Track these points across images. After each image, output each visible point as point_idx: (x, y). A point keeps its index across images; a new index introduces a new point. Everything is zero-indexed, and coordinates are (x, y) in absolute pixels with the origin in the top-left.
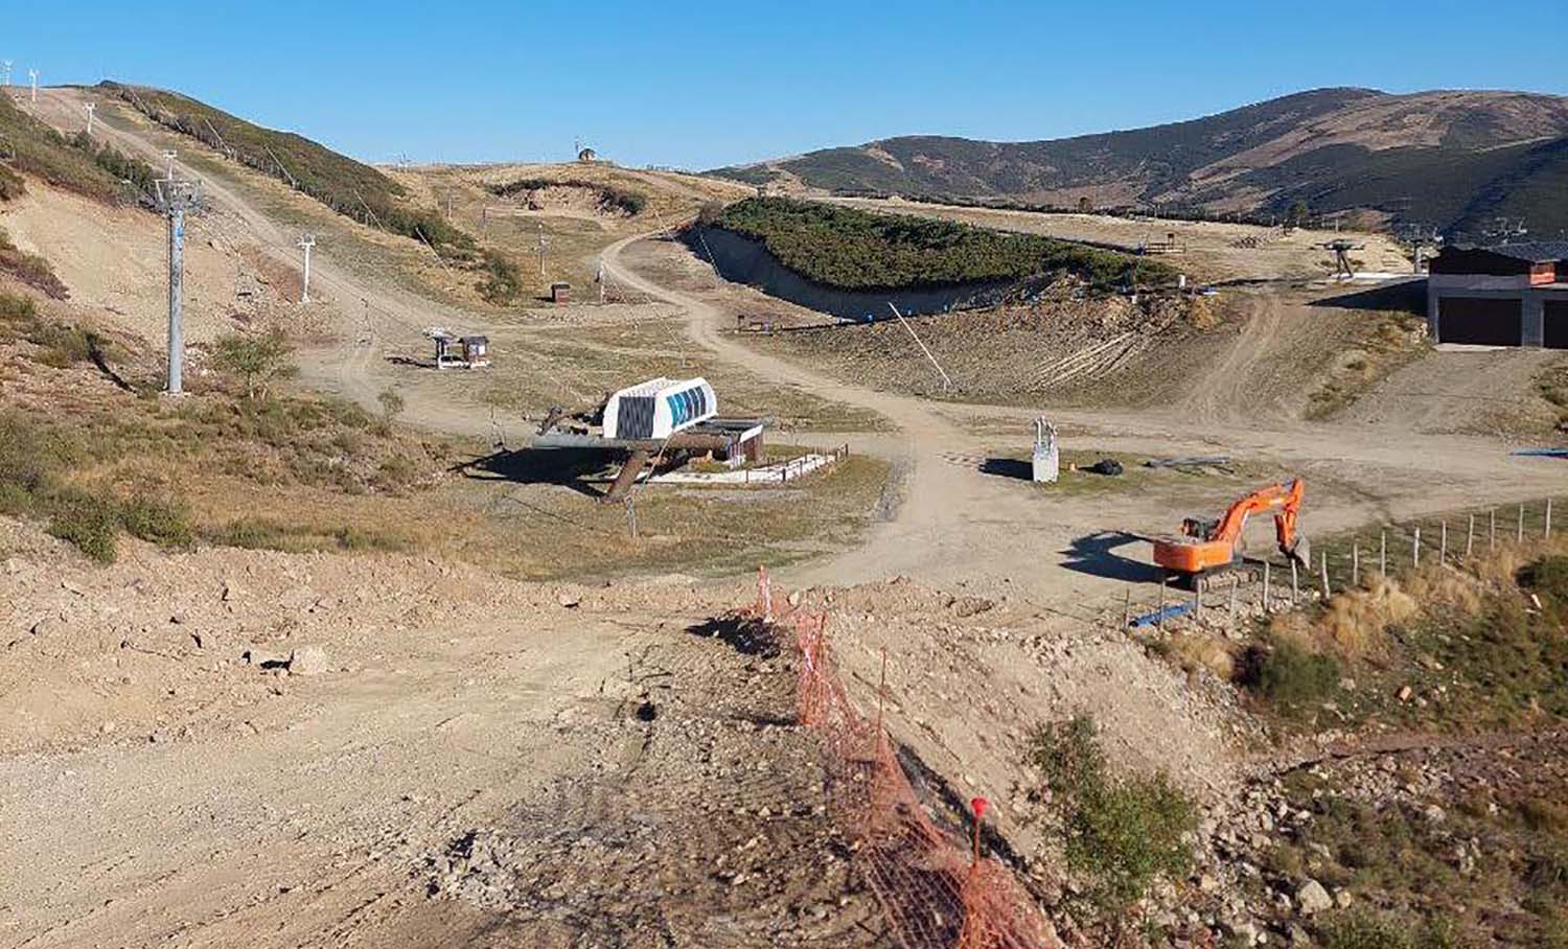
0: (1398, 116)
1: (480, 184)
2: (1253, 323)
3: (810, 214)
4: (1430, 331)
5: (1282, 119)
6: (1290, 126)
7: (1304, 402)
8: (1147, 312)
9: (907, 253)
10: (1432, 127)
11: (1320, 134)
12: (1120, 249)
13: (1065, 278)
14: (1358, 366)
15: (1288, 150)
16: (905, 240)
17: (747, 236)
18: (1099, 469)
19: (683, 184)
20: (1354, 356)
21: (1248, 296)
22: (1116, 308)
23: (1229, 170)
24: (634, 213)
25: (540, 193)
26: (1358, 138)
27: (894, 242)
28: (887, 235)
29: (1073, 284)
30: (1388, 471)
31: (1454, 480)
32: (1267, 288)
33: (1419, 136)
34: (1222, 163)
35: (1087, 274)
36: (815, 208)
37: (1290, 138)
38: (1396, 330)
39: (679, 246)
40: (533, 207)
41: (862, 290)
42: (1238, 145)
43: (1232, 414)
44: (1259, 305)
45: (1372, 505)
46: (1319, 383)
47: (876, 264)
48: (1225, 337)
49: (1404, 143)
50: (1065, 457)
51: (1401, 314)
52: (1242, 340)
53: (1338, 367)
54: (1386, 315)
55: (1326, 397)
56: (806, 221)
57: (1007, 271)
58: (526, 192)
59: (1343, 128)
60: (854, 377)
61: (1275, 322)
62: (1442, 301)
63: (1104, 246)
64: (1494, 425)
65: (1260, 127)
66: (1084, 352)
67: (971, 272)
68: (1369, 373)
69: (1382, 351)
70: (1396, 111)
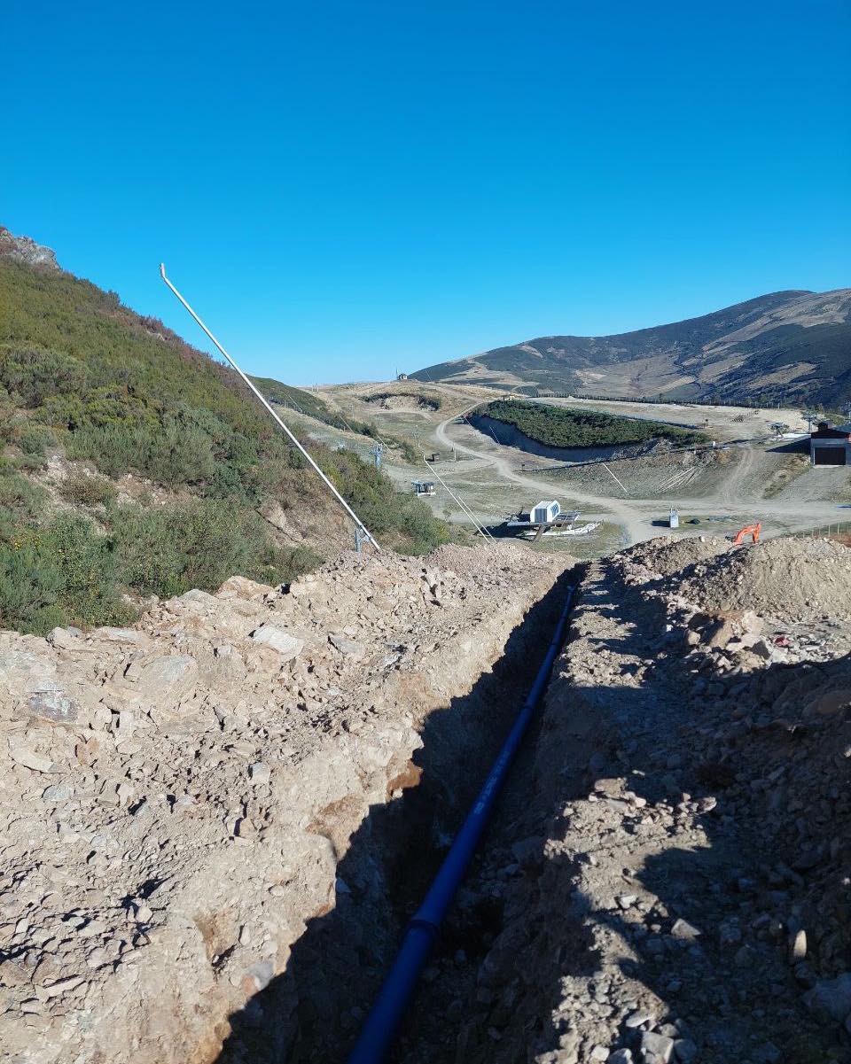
0: (820, 306)
1: (355, 396)
2: (743, 461)
3: (533, 410)
4: (812, 461)
5: (755, 310)
6: (759, 316)
7: (762, 493)
8: (700, 458)
9: (587, 429)
10: (840, 310)
11: (776, 319)
12: (685, 426)
13: (663, 442)
14: (783, 477)
15: (758, 330)
16: (585, 423)
17: (506, 422)
18: (692, 522)
19: (456, 390)
20: (781, 472)
21: (741, 449)
22: (688, 457)
23: (725, 343)
24: (437, 408)
25: (388, 401)
26: (797, 321)
27: (579, 424)
28: (575, 421)
29: (666, 444)
30: (791, 516)
31: (812, 518)
32: (748, 445)
33: (832, 317)
34: (720, 340)
35: (672, 439)
36: (536, 407)
37: (759, 323)
38: (799, 461)
39: (470, 427)
40: (387, 407)
41: (569, 448)
42: (729, 329)
43: (736, 498)
44: (745, 452)
45: (784, 528)
46: (769, 484)
47: (574, 435)
48: (732, 468)
49: (823, 322)
50: (680, 518)
51: (801, 454)
52: (739, 468)
53: (776, 477)
54: (795, 455)
55: (771, 489)
56: (533, 413)
57: (636, 438)
58: (380, 400)
59: (789, 315)
60: (585, 490)
61: (751, 460)
62: (816, 449)
63: (677, 425)
64: (833, 496)
65: (742, 317)
66: (677, 476)
67: (620, 440)
68: (787, 479)
69: (792, 470)
70: (820, 302)
